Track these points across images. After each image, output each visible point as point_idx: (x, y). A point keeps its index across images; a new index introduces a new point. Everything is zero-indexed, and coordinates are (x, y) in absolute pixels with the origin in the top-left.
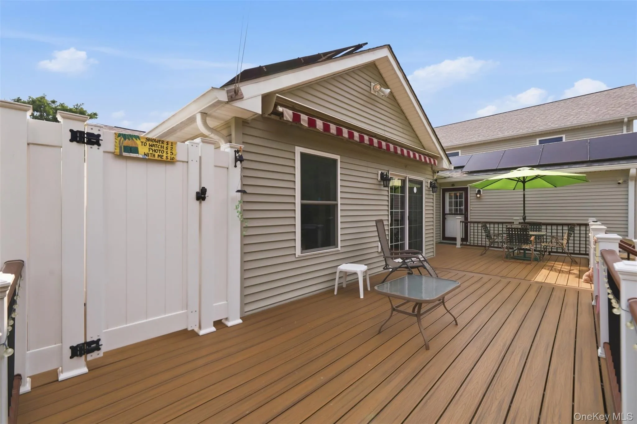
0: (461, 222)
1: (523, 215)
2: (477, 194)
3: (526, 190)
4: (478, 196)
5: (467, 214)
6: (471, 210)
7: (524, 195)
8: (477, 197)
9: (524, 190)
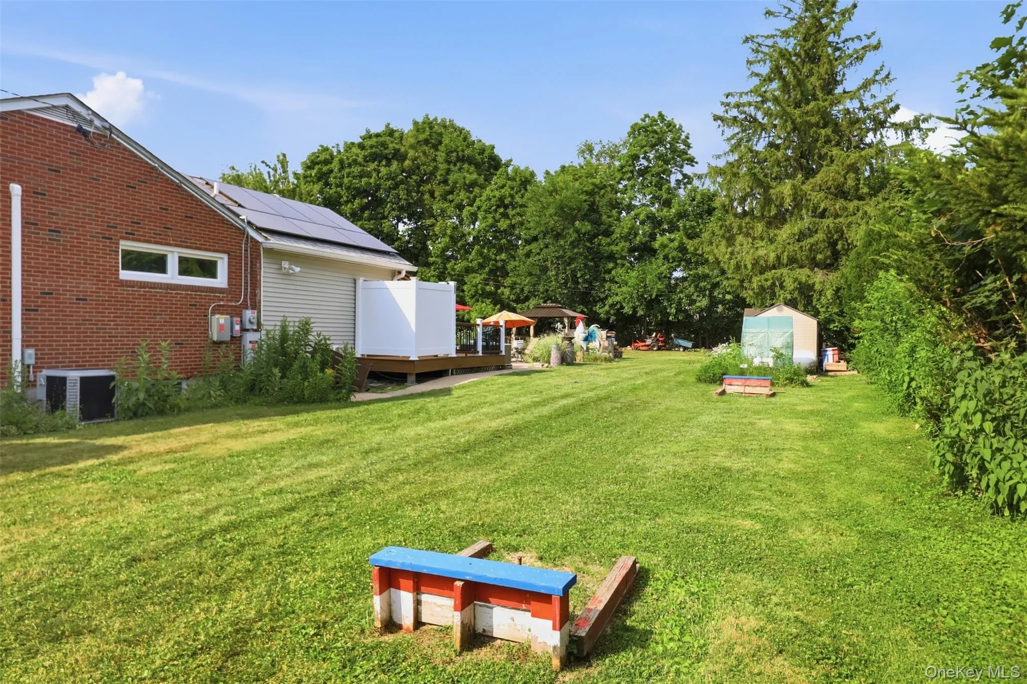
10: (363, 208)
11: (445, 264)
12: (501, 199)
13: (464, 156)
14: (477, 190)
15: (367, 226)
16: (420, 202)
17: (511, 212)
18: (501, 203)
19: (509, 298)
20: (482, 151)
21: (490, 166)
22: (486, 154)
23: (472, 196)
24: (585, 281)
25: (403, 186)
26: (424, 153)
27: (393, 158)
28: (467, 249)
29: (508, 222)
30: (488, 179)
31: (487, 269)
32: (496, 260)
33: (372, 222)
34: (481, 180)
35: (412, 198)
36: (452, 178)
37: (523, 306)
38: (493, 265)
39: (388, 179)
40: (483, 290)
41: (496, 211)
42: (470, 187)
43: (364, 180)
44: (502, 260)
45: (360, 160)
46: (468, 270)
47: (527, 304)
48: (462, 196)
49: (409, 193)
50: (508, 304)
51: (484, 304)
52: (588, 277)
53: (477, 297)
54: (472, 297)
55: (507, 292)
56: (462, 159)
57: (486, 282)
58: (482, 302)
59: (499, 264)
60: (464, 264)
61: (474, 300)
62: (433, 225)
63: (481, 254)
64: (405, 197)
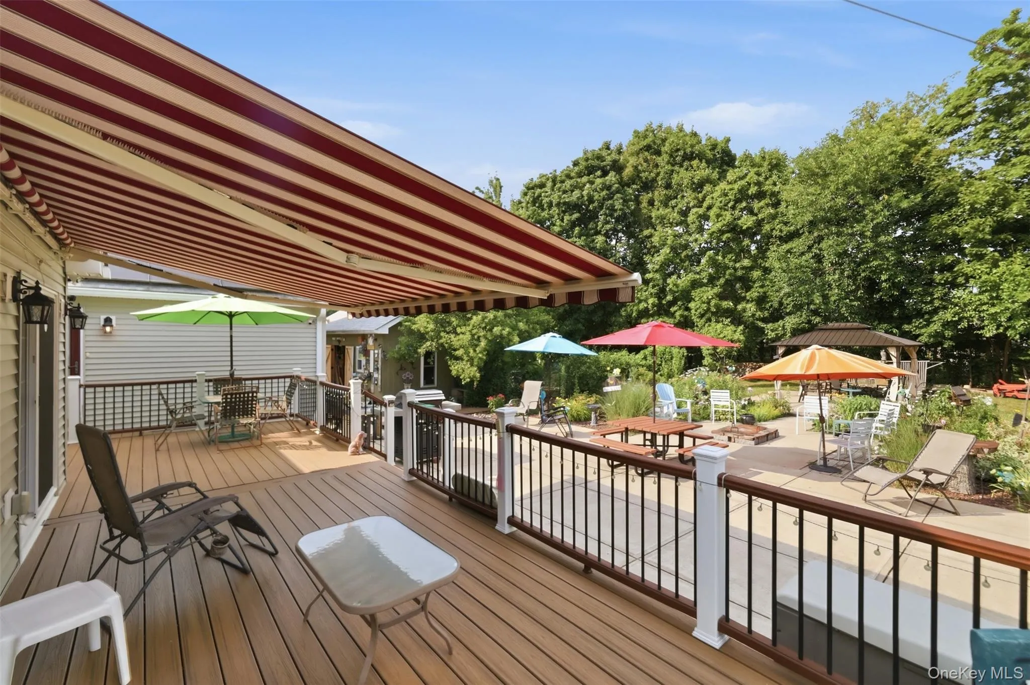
0: (80, 386)
1: (229, 368)
2: (104, 326)
3: (234, 329)
4: (108, 329)
5: (76, 366)
6: (87, 358)
7: (231, 337)
8: (105, 332)
9: (231, 329)
10: (573, 225)
11: (665, 280)
12: (743, 192)
13: (692, 153)
14: (707, 188)
15: (577, 244)
16: (636, 212)
17: (756, 205)
18: (743, 195)
19: (753, 315)
20: (714, 147)
21: (723, 162)
22: (719, 149)
23: (700, 196)
24: (895, 285)
25: (619, 195)
26: (646, 161)
27: (611, 170)
28: (695, 259)
29: (755, 218)
30: (722, 176)
31: (722, 281)
32: (735, 269)
33: (583, 238)
34: (715, 175)
35: (628, 208)
36: (675, 179)
37: (776, 325)
38: (730, 274)
39: (602, 190)
40: (717, 306)
41: (733, 208)
42: (698, 186)
43: (577, 193)
44: (743, 268)
45: (573, 174)
46: (695, 284)
47: (781, 323)
48: (689, 197)
49: (625, 201)
50: (753, 323)
51: (720, 325)
52: (901, 278)
53: (708, 315)
54: (702, 316)
55: (751, 308)
56: (689, 157)
57: (721, 297)
58: (717, 322)
59: (740, 273)
60: (691, 276)
61: (704, 320)
62: (651, 236)
63: (713, 263)
64: (620, 207)
